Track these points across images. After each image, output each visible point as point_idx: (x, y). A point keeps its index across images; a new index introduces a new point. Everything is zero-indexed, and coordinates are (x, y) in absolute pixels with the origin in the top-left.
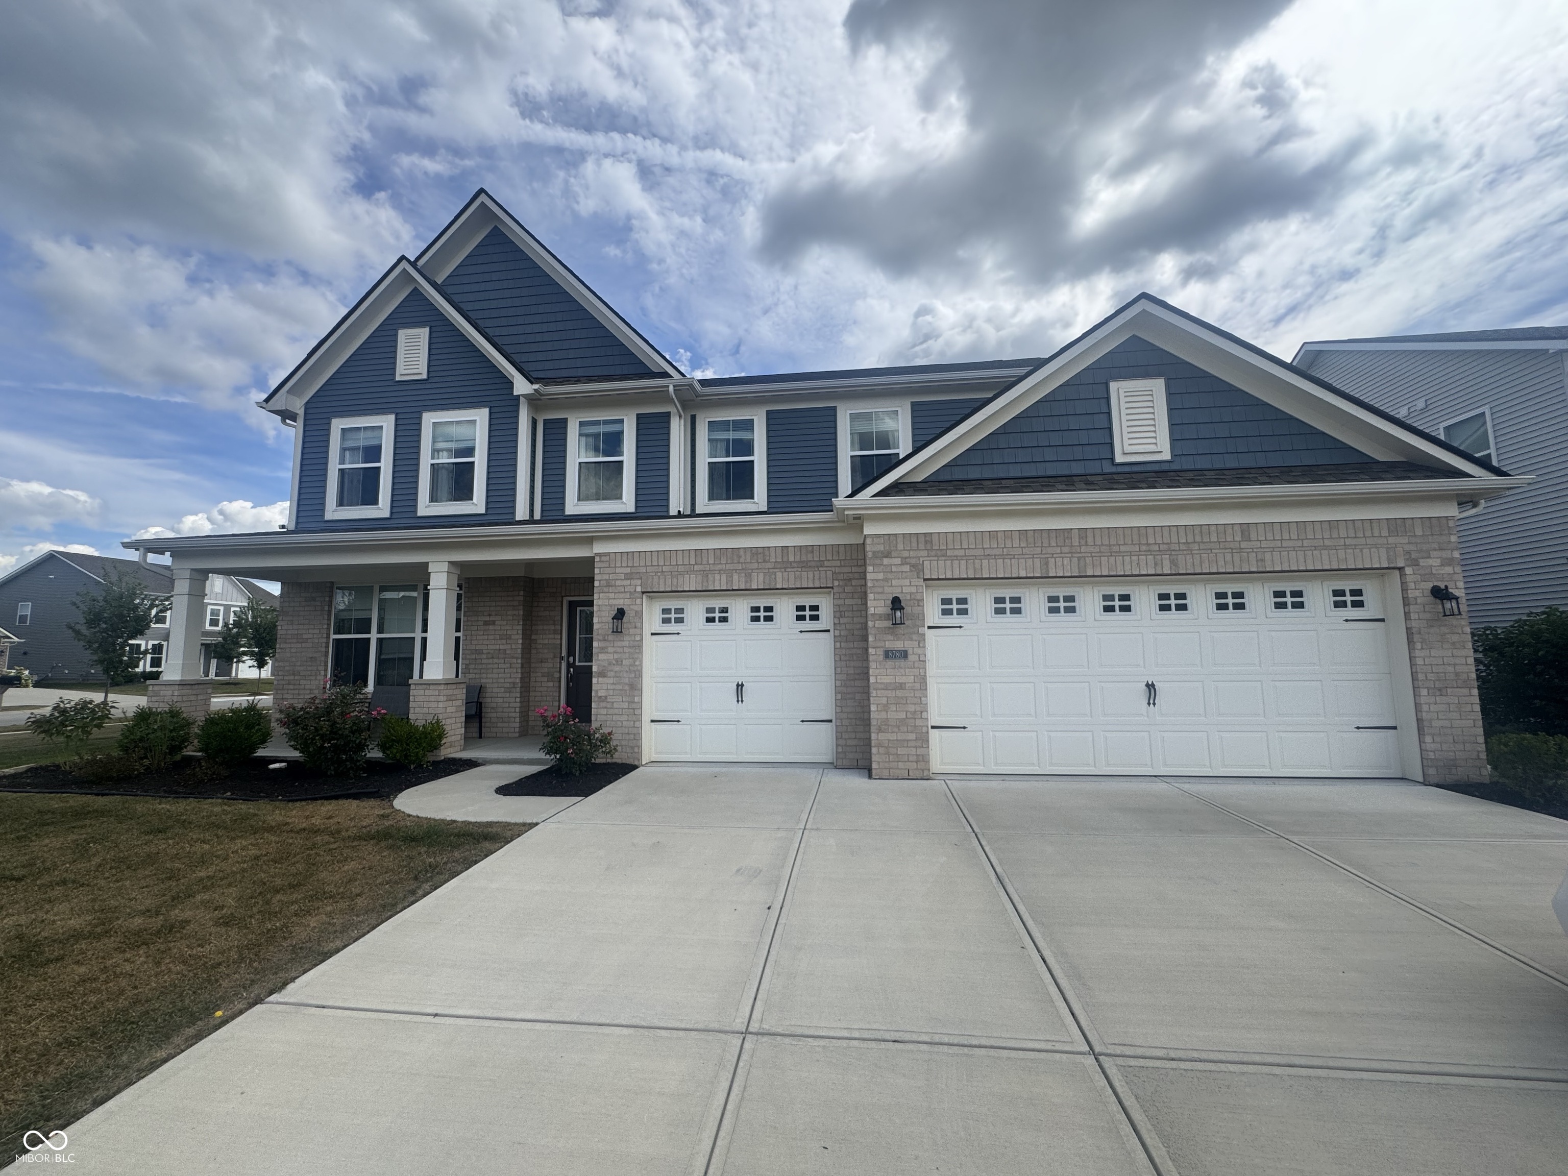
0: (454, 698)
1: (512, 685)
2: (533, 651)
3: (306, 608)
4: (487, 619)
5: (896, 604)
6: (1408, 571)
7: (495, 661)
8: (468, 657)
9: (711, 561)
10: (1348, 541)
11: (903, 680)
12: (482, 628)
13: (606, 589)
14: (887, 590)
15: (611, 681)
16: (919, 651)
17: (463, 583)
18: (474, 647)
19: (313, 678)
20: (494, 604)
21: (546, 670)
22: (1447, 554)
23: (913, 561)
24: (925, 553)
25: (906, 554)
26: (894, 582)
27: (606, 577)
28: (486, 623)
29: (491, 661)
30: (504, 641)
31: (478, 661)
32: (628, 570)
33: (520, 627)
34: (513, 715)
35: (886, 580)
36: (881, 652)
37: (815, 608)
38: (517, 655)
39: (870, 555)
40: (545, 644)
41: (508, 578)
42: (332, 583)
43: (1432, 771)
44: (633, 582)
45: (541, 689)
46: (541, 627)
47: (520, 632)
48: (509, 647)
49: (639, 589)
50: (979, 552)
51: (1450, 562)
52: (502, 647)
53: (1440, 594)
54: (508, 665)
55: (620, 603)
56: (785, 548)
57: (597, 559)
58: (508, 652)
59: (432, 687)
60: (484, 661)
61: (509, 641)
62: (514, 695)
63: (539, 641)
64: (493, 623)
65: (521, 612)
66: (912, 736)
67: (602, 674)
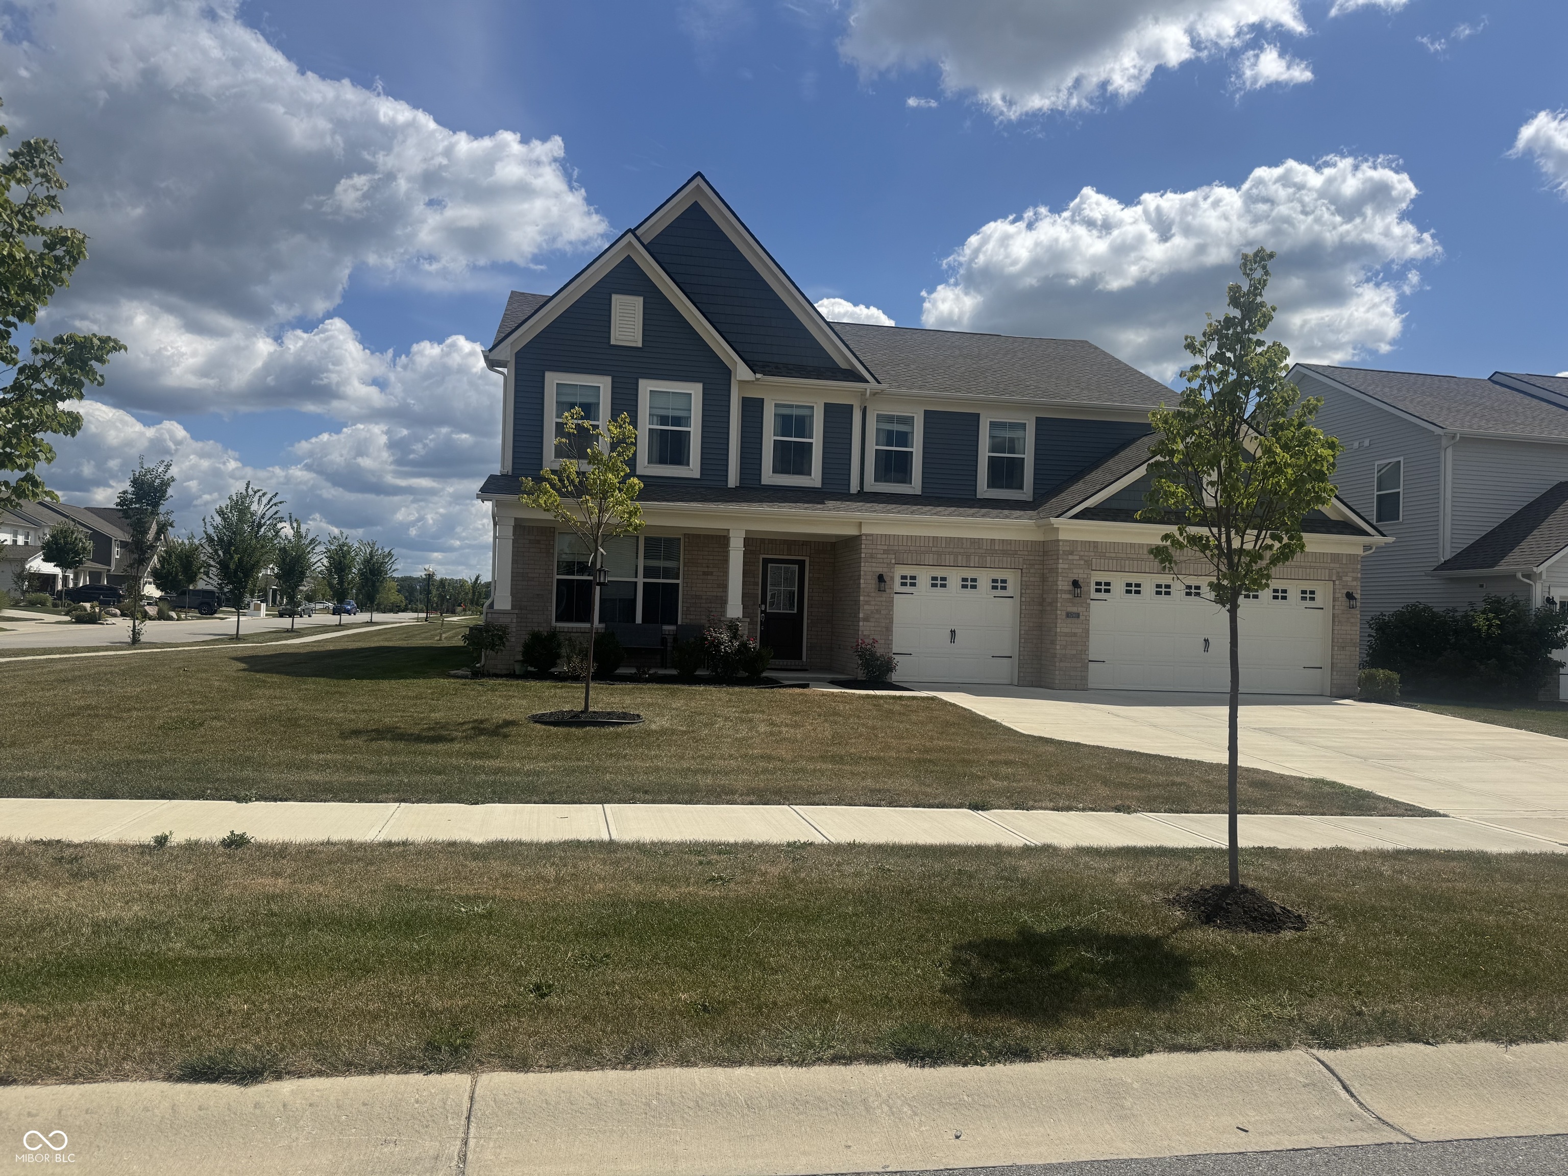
3: (531, 550)
4: (706, 570)
5: (1076, 584)
6: (1337, 582)
7: (713, 605)
8: (688, 601)
9: (943, 546)
10: (1312, 564)
11: (1077, 631)
13: (870, 560)
14: (1070, 575)
15: (873, 624)
16: (1086, 614)
20: (711, 558)
22: (1354, 575)
23: (1086, 558)
24: (1093, 554)
25: (1082, 553)
26: (1075, 571)
27: (870, 551)
28: (705, 573)
30: (721, 590)
31: (698, 605)
32: (886, 548)
35: (1069, 569)
36: (1064, 613)
37: (1004, 581)
39: (1061, 552)
43: (1334, 690)
44: (890, 556)
49: (893, 561)
50: (1124, 555)
51: (1355, 579)
52: (719, 594)
53: (1350, 596)
55: (880, 570)
56: (993, 540)
57: (864, 538)
60: (703, 605)
64: (711, 574)
66: (1080, 665)
67: (866, 619)
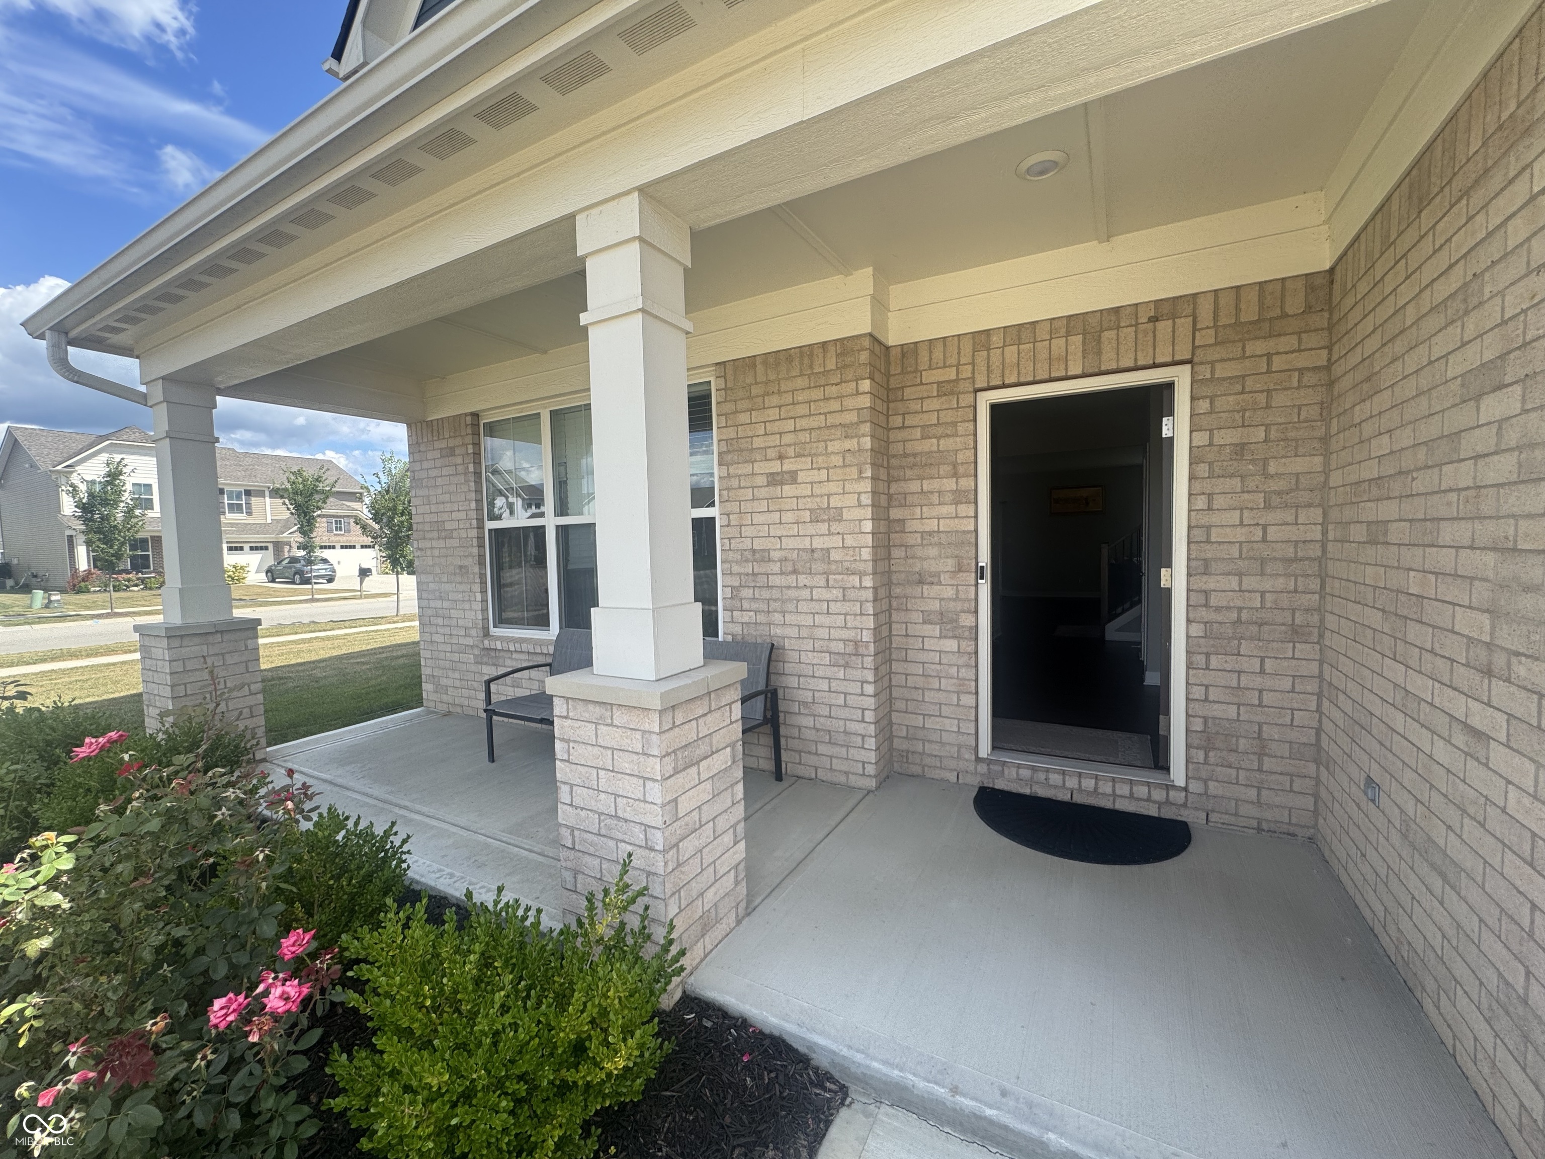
0: (703, 749)
1: (850, 649)
2: (897, 553)
3: (445, 471)
4: (775, 467)
7: (803, 580)
8: (736, 569)
12: (763, 492)
17: (712, 379)
18: (747, 544)
19: (467, 606)
20: (790, 425)
21: (935, 606)
28: (775, 480)
29: (791, 580)
30: (823, 528)
31: (762, 580)
33: (866, 486)
34: (859, 728)
38: (861, 566)
40: (930, 533)
41: (824, 345)
42: (476, 415)
45: (922, 656)
46: (914, 486)
47: (867, 499)
48: (837, 541)
52: (818, 543)
54: (837, 593)
58: (835, 556)
59: (620, 718)
60: (776, 580)
61: (835, 527)
62: (857, 674)
63: (912, 526)
64: (793, 478)
65: (867, 443)
